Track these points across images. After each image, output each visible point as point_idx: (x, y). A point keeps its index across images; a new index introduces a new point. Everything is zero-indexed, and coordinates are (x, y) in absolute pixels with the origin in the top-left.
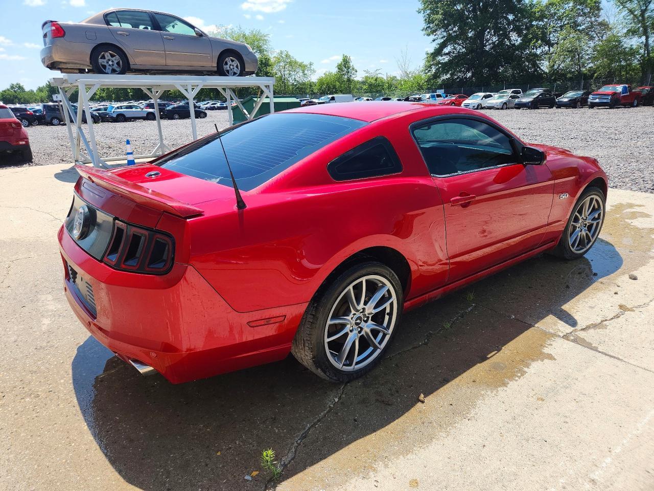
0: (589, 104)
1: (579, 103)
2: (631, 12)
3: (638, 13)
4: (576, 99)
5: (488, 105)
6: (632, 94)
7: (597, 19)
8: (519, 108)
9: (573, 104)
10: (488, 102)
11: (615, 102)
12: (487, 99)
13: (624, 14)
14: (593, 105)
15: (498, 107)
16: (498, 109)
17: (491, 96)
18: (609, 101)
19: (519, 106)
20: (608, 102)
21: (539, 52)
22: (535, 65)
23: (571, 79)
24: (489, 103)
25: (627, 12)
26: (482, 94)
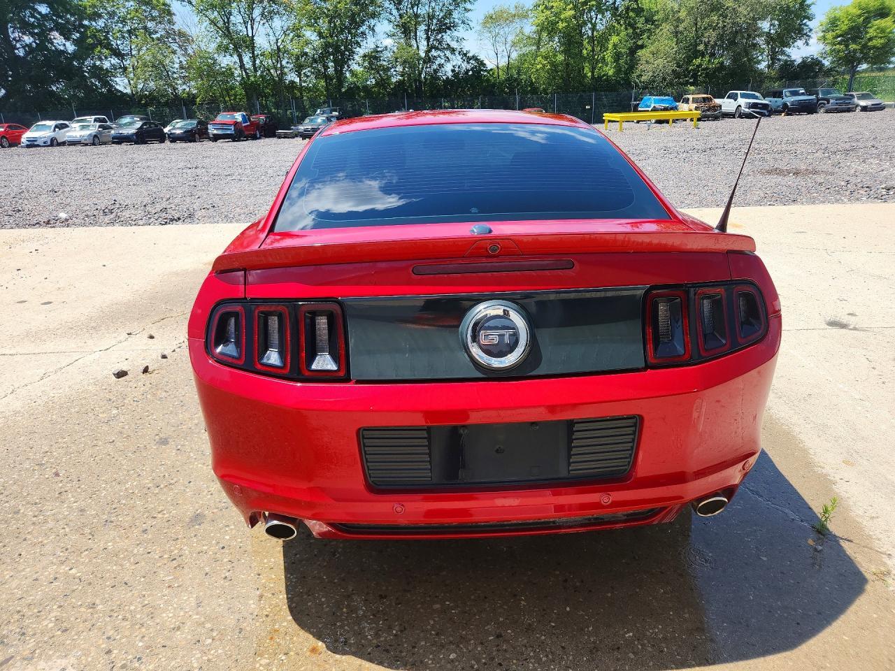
0: (211, 136)
1: (197, 136)
2: (213, 22)
3: (221, 24)
4: (192, 130)
5: (69, 139)
6: (252, 123)
7: (172, 27)
8: (119, 143)
9: (189, 137)
10: (67, 134)
11: (239, 134)
12: (63, 131)
13: (205, 24)
14: (216, 138)
15: (86, 142)
16: (86, 145)
17: (67, 126)
18: (233, 132)
19: (120, 140)
20: (231, 134)
21: (106, 65)
22: (106, 84)
23: (166, 104)
24: (70, 137)
25: (208, 22)
26: (52, 123)
